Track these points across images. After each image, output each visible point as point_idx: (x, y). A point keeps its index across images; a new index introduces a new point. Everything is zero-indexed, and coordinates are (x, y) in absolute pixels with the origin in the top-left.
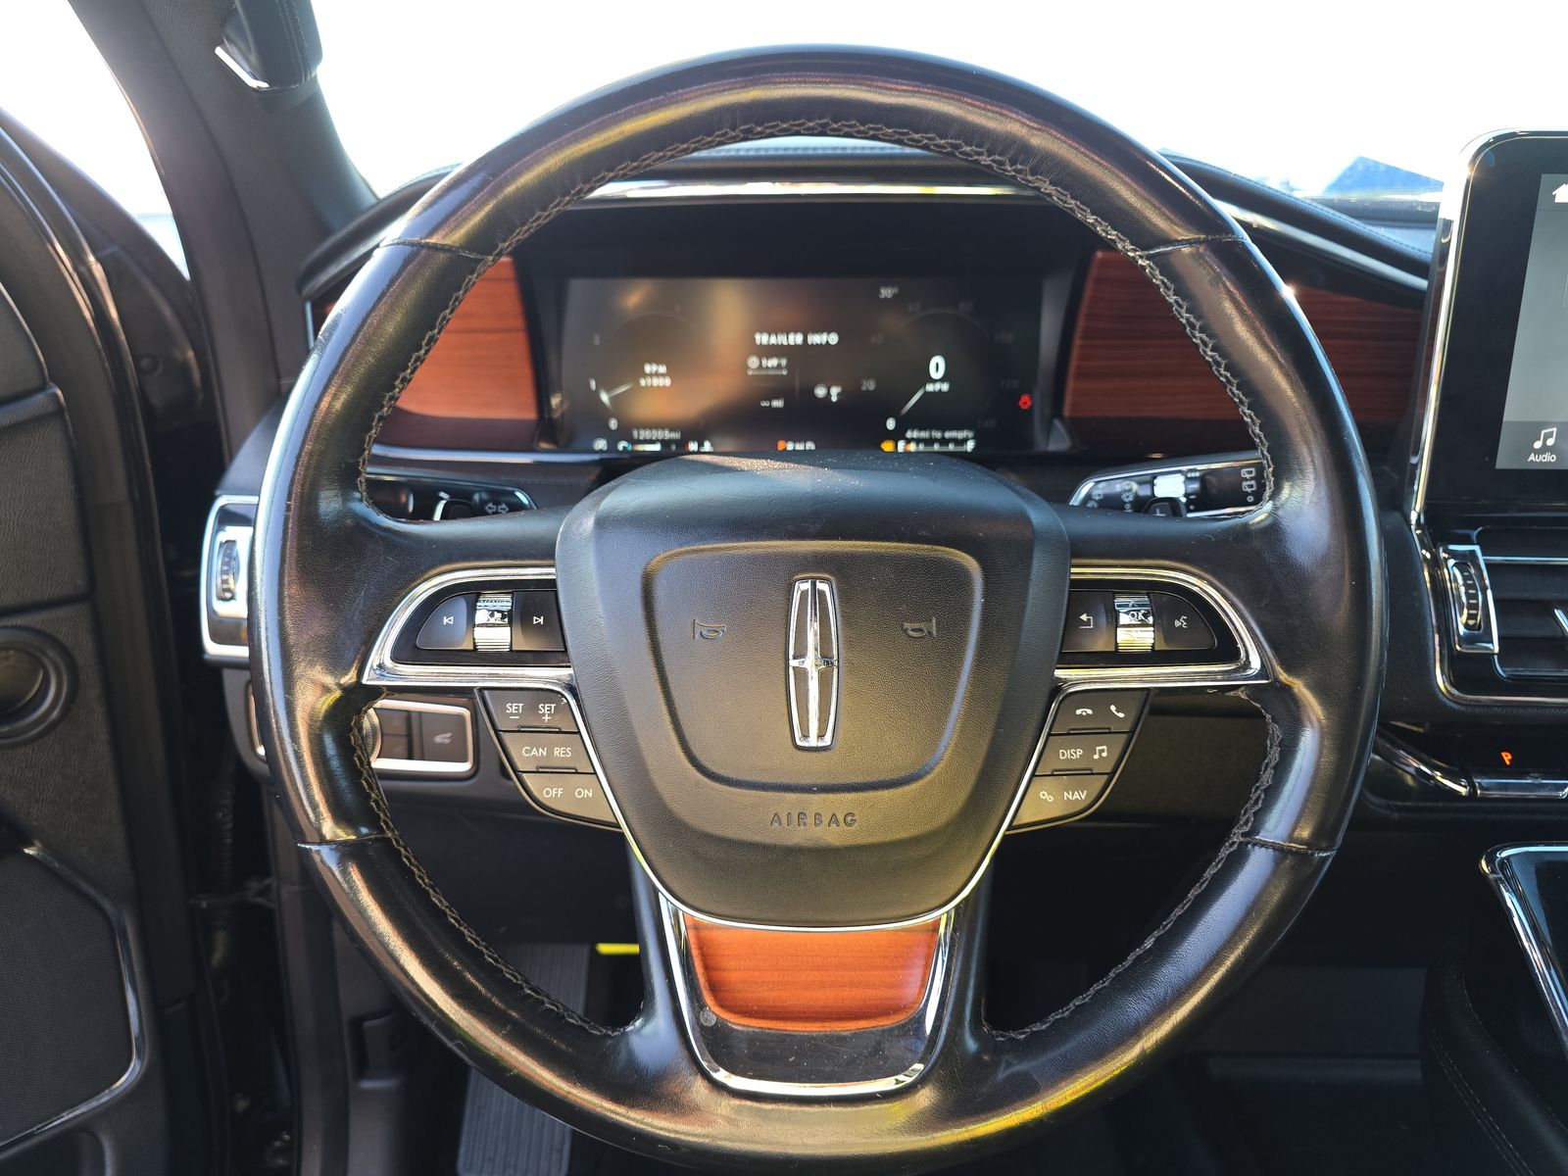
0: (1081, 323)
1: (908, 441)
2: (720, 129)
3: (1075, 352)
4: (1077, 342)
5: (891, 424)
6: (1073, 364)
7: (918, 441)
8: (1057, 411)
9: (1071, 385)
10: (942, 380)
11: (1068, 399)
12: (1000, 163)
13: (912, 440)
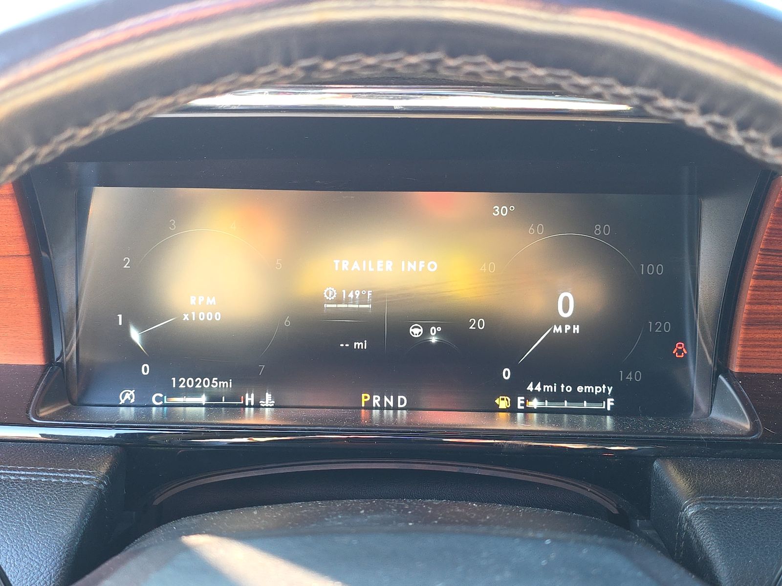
0: (755, 261)
1: (529, 396)
2: (265, 64)
3: (747, 294)
4: (750, 283)
5: (506, 374)
6: (744, 309)
7: (542, 396)
8: (722, 367)
9: (740, 334)
10: (571, 321)
11: (737, 351)
12: (719, 127)
13: (535, 394)
